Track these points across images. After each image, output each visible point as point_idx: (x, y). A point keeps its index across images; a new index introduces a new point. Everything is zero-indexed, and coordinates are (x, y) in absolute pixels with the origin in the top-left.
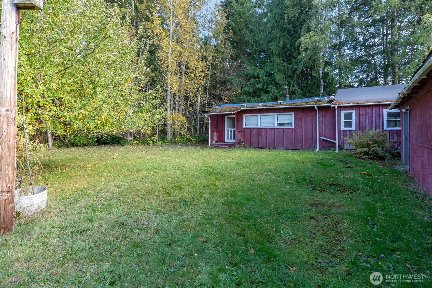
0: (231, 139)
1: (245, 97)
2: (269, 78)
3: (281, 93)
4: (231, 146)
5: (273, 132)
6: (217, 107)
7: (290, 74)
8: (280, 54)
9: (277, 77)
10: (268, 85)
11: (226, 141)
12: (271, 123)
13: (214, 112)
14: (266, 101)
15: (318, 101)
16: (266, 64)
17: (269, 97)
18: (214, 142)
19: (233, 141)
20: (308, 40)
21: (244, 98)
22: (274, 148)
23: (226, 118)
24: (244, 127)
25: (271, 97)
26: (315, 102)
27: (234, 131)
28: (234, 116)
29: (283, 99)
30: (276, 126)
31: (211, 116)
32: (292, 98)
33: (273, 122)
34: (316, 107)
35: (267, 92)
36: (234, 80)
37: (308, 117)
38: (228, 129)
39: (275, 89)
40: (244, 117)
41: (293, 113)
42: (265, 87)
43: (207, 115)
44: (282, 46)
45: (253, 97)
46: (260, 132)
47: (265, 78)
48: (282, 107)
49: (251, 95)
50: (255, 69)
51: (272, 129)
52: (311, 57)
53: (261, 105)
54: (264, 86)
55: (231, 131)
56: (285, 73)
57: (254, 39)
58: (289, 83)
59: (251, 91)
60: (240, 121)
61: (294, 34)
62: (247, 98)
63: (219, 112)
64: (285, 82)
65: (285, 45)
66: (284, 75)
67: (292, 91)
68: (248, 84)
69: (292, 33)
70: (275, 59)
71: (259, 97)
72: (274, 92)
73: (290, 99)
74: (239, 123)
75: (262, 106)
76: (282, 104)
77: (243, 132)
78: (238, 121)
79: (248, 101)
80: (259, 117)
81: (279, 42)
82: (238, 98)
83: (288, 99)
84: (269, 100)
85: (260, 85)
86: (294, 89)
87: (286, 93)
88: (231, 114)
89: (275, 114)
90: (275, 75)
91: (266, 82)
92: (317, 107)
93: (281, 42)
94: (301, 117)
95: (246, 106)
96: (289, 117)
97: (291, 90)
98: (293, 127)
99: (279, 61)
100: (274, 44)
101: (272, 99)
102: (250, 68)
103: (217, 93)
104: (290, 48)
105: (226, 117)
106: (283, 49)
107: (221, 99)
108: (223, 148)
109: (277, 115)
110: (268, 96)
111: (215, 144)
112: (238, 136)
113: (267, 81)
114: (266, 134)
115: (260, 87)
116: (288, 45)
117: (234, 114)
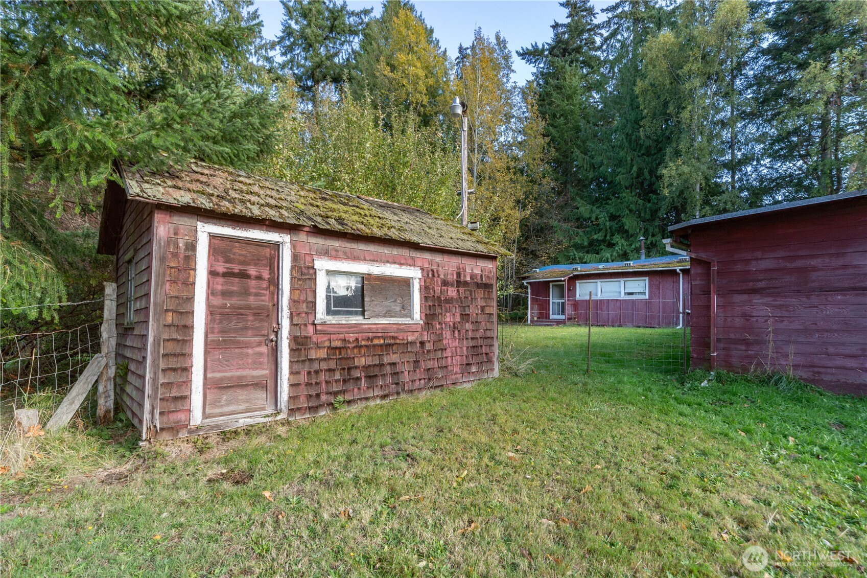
0: (558, 314)
1: (576, 253)
2: (614, 224)
3: (633, 246)
4: (559, 323)
5: (618, 304)
6: (538, 271)
7: (648, 217)
8: (632, 185)
9: (627, 223)
10: (613, 235)
11: (551, 317)
12: (616, 292)
13: (536, 279)
14: (610, 260)
15: (683, 261)
16: (610, 202)
17: (614, 254)
18: (535, 319)
19: (563, 317)
20: (673, 173)
21: (574, 255)
22: (620, 326)
23: (551, 286)
24: (578, 297)
25: (617, 253)
26: (678, 262)
27: (563, 304)
28: (563, 283)
29: (636, 256)
30: (623, 297)
31: (530, 283)
32: (651, 253)
33: (618, 290)
34: (678, 270)
35: (611, 245)
36: (558, 228)
37: (668, 283)
38: (554, 300)
39: (623, 241)
40: (578, 285)
41: (647, 279)
42: (608, 238)
43: (527, 283)
44: (635, 175)
45: (588, 252)
46: (600, 304)
47: (608, 224)
48: (631, 270)
49: (586, 250)
50: (592, 210)
51: (617, 300)
52: (682, 192)
53: (602, 267)
54: (606, 236)
55: (558, 303)
56: (640, 216)
57: (590, 162)
58: (646, 230)
59: (586, 244)
60: (572, 290)
61: (655, 154)
62: (578, 255)
63: (543, 278)
64: (640, 230)
65: (640, 173)
66: (639, 219)
67: (652, 243)
68: (581, 234)
69: (653, 152)
70: (624, 195)
71: (598, 253)
72: (623, 245)
73: (648, 255)
74: (570, 292)
75: (604, 269)
76: (632, 265)
77: (576, 305)
78: (569, 290)
79: (582, 262)
80: (599, 284)
81: (631, 169)
82: (565, 255)
83: (643, 257)
84: (613, 258)
85: (600, 234)
86: (654, 239)
87: (640, 246)
88: (561, 281)
89: (622, 280)
90: (624, 220)
91: (609, 230)
92: (680, 270)
93: (635, 169)
94: (658, 283)
95: (580, 269)
96: (642, 283)
97: (649, 242)
98: (647, 297)
99: (630, 198)
100: (623, 171)
101: (619, 256)
102: (584, 209)
103: (532, 248)
104: (648, 177)
105: (551, 284)
106: (637, 177)
107: (538, 257)
108: (548, 325)
109: (625, 281)
110: (613, 252)
111: (536, 321)
112: (569, 310)
113: (610, 228)
114: (608, 306)
115: (600, 238)
116: (646, 172)
117: (564, 281)
